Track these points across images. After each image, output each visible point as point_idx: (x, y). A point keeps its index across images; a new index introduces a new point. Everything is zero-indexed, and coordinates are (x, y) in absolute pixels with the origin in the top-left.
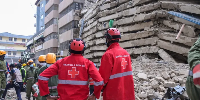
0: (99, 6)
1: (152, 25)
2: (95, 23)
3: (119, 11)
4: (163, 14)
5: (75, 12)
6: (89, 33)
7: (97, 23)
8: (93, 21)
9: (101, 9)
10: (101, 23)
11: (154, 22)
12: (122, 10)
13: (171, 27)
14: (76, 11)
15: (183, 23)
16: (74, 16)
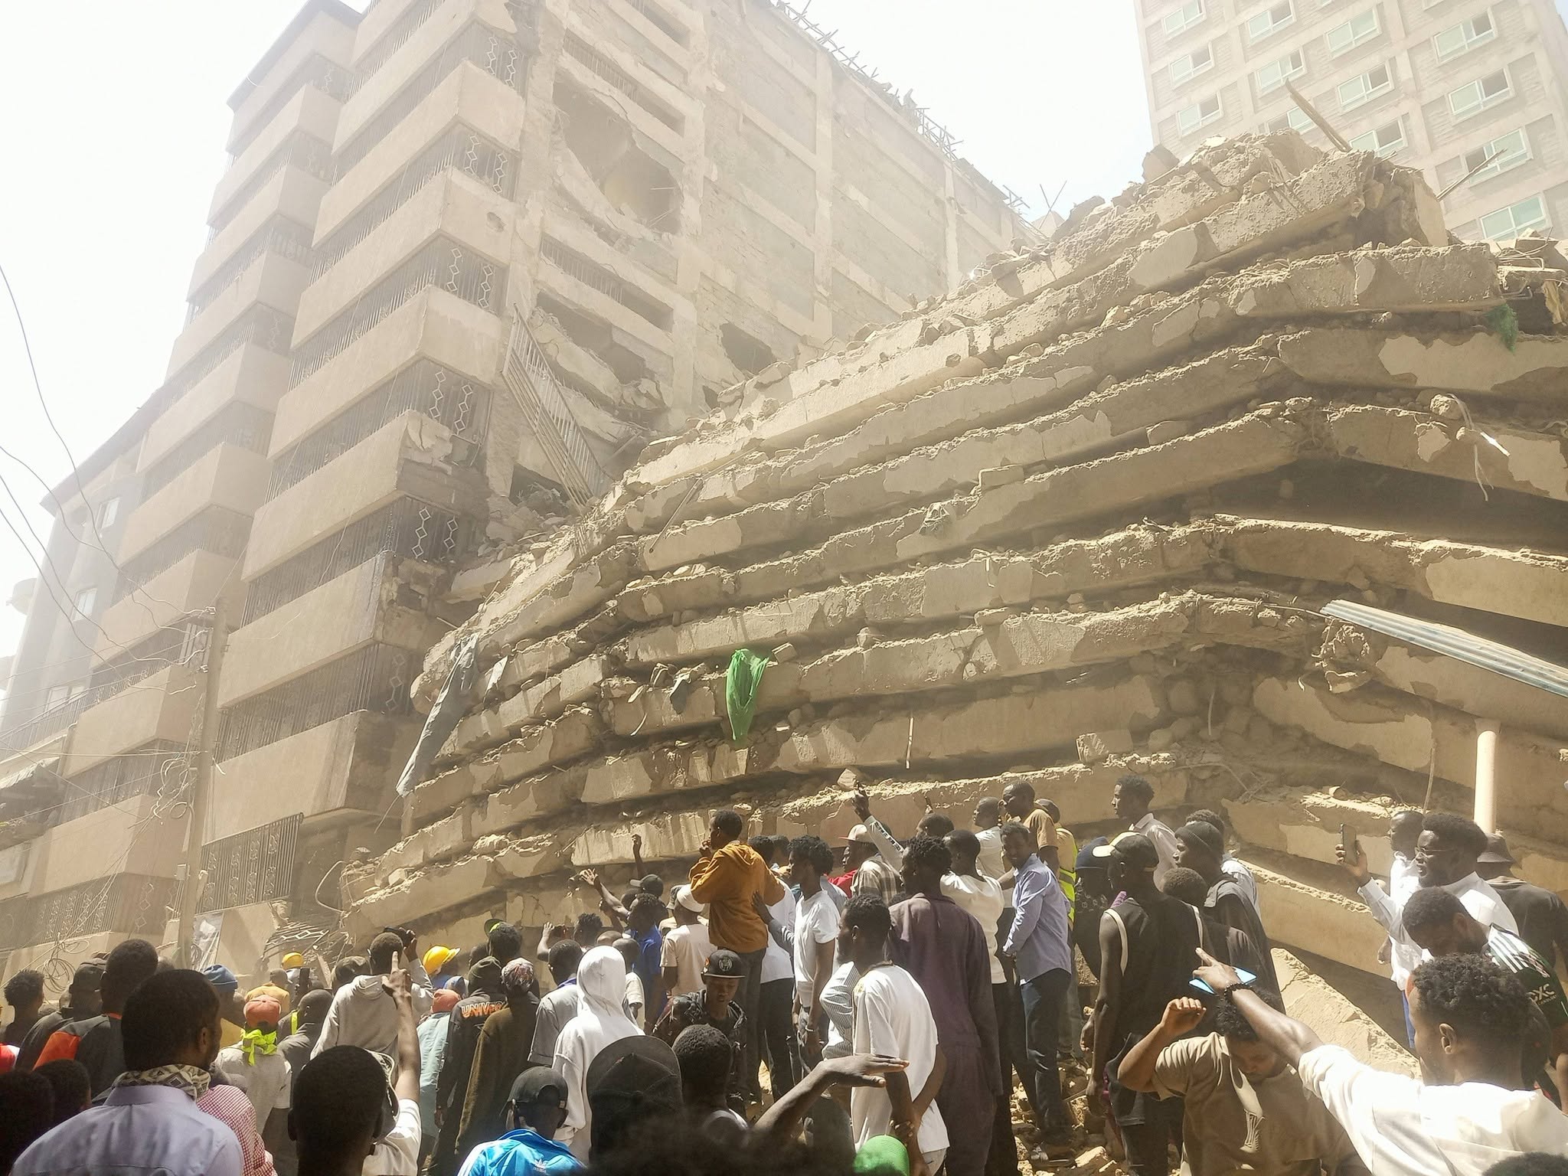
0: (629, 531)
1: (1152, 711)
2: (587, 673)
3: (817, 579)
4: (1257, 623)
5: (396, 573)
6: (510, 764)
7: (607, 675)
8: (565, 654)
9: (652, 563)
10: (642, 673)
11: (1163, 687)
12: (846, 576)
13: (1349, 746)
14: (408, 566)
15: (1469, 706)
16: (386, 612)
